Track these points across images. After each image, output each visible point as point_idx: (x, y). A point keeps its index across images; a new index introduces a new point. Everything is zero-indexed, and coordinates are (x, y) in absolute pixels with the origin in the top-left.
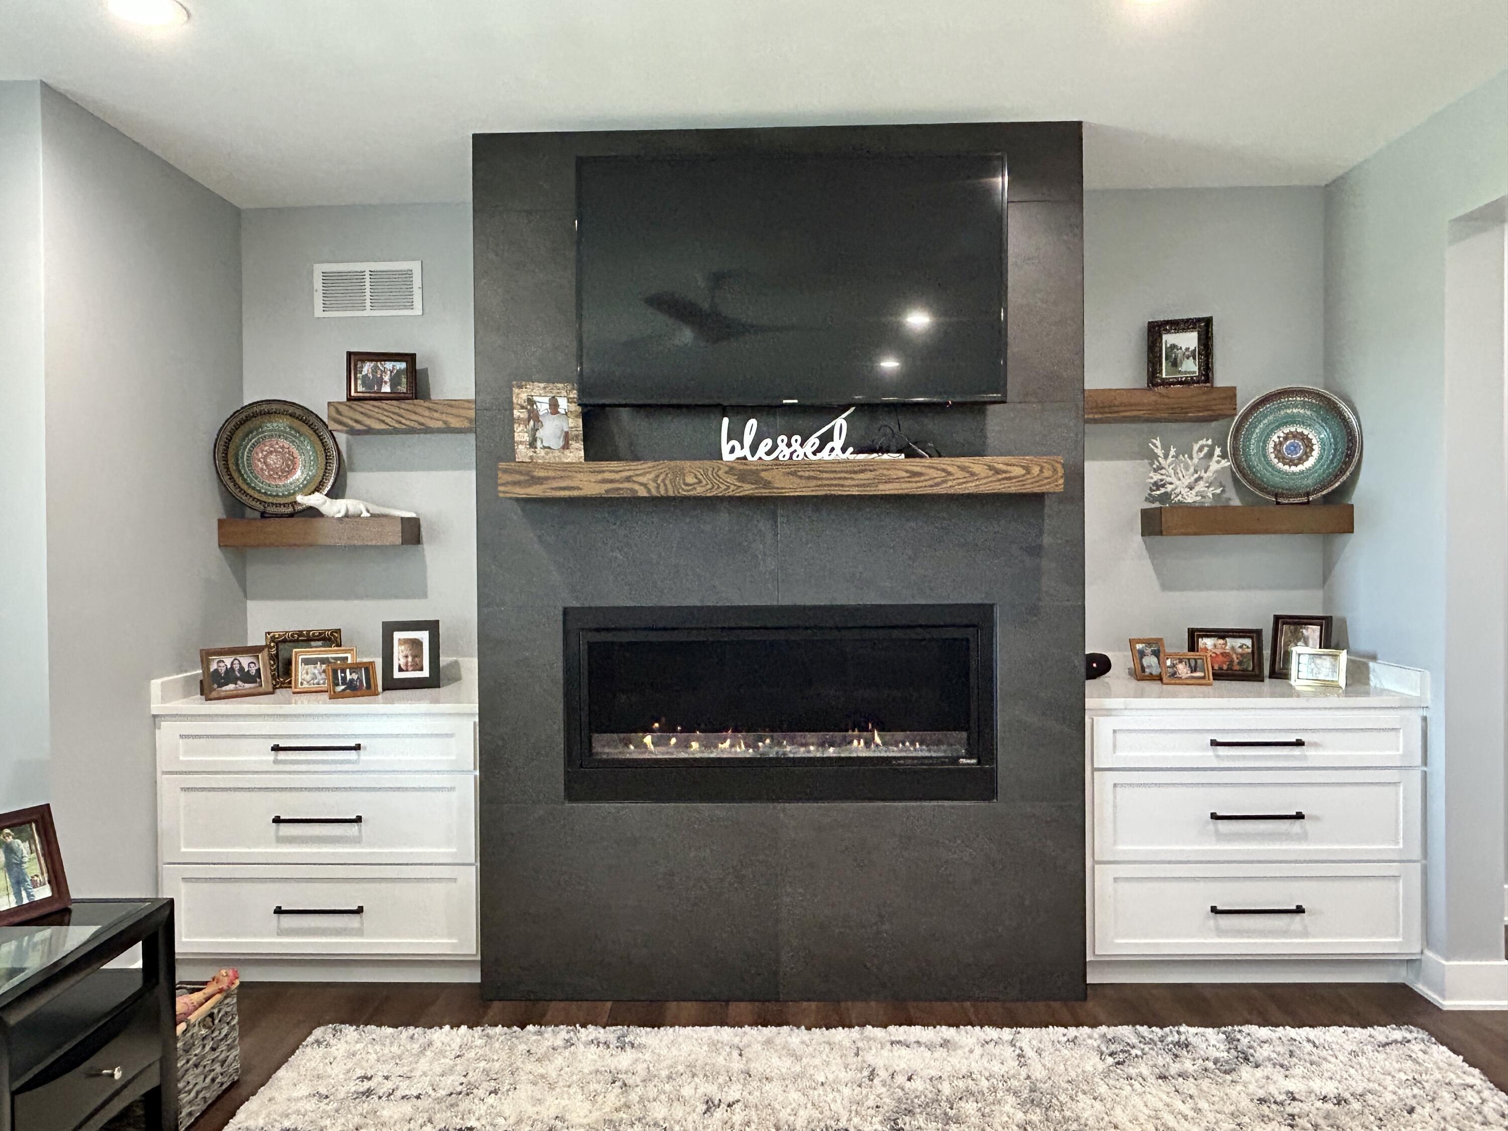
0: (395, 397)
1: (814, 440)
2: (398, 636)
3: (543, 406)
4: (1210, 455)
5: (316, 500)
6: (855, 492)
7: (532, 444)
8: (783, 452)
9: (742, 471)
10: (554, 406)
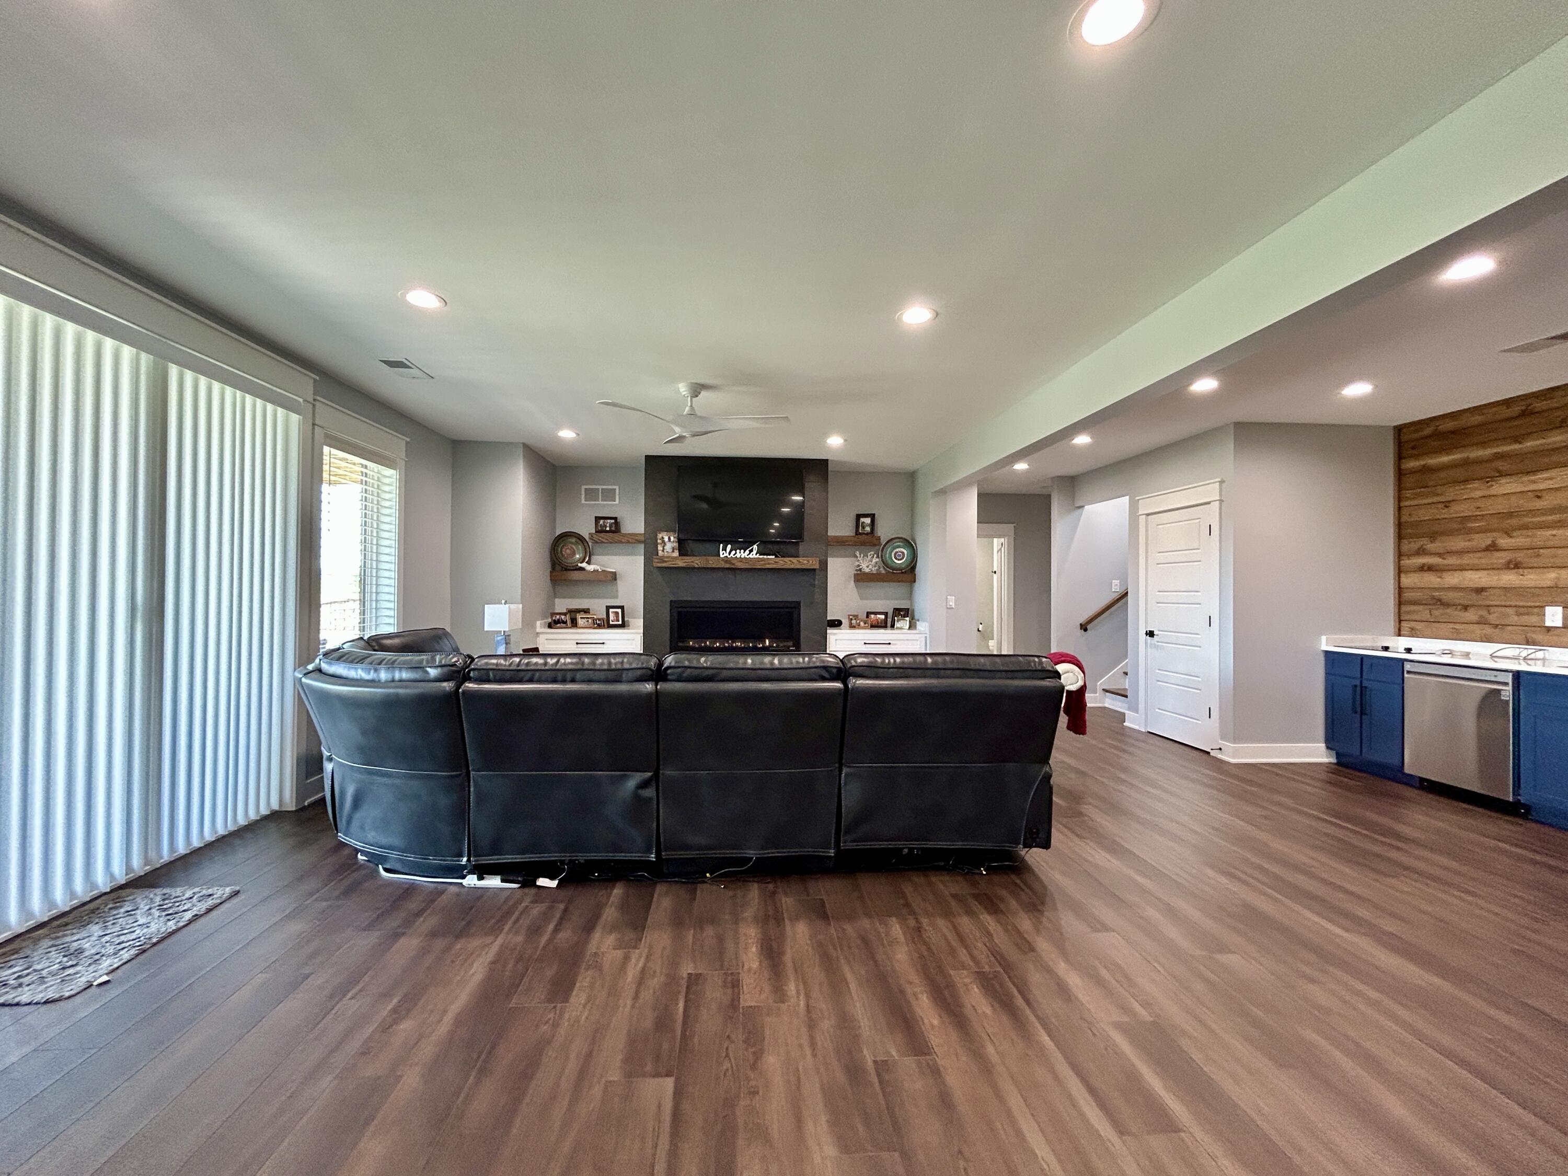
0: (610, 531)
1: (747, 552)
2: (611, 610)
3: (666, 539)
4: (873, 557)
5: (584, 565)
6: (759, 567)
7: (663, 551)
8: (738, 555)
9: (726, 560)
10: (669, 539)
